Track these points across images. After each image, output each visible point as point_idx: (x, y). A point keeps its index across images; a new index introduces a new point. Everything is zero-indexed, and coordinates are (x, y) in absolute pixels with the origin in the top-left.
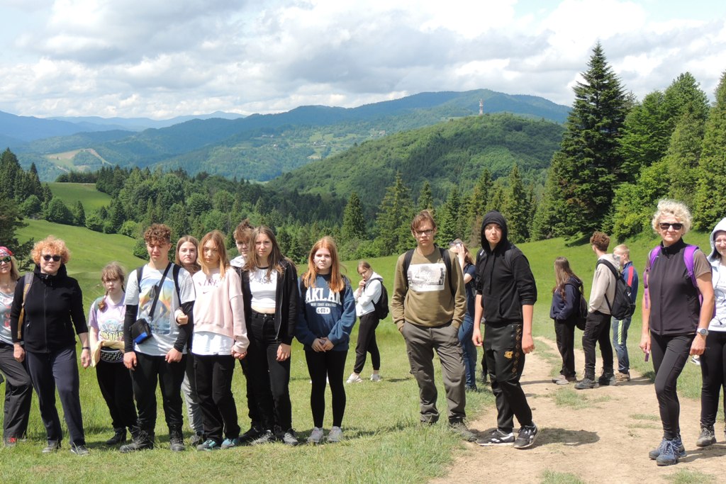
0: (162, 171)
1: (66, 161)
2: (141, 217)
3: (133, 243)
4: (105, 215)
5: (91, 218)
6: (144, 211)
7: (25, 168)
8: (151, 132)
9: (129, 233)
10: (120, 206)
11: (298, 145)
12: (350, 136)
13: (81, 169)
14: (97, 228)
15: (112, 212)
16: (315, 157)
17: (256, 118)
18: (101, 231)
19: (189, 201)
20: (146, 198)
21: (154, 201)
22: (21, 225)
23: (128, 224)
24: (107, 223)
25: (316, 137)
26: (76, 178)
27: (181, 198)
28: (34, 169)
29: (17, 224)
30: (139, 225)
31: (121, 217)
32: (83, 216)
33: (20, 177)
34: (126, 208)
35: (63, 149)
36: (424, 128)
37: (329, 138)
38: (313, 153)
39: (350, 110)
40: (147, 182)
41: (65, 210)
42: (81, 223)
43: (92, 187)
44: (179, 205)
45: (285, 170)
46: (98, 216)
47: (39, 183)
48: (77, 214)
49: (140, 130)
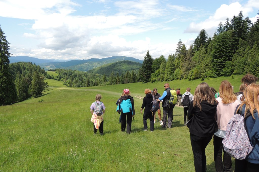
0: (68, 69)
1: (48, 67)
2: (64, 78)
3: (63, 82)
4: (57, 77)
5: (55, 78)
7: (42, 69)
8: (64, 62)
9: (62, 80)
11: (91, 65)
12: (100, 64)
13: (51, 69)
14: (56, 80)
15: (59, 77)
16: (94, 67)
17: (83, 60)
19: (73, 75)
20: (65, 74)
21: (67, 75)
22: (45, 79)
24: (58, 79)
25: (94, 64)
27: (71, 74)
28: (44, 69)
32: (53, 77)
34: (61, 76)
35: (47, 65)
36: (114, 62)
37: (97, 64)
38: (94, 66)
39: (100, 59)
40: (65, 71)
41: (50, 76)
43: (54, 72)
44: (71, 76)
45: (89, 69)
47: (45, 71)
49: (62, 62)
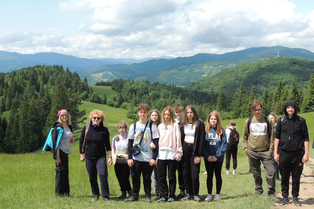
0: (139, 81)
1: (99, 77)
2: (130, 101)
3: (126, 112)
4: (115, 100)
5: (109, 101)
6: (132, 98)
7: (82, 79)
8: (135, 65)
9: (125, 108)
10: (121, 96)
11: (197, 70)
12: (220, 66)
13: (105, 80)
14: (112, 105)
15: (118, 99)
16: (205, 75)
17: (179, 58)
18: (113, 107)
19: (150, 94)
20: (132, 93)
21: (136, 94)
22: (80, 104)
23: (125, 104)
24: (116, 103)
25: (205, 67)
26: (103, 84)
27: (147, 93)
28: (86, 80)
29: (79, 103)
30: (129, 104)
31: (122, 101)
32: (106, 100)
33: (80, 84)
34: (124, 97)
35: (98, 72)
36: (253, 63)
37: (211, 67)
38: (204, 74)
39: (220, 55)
40: (133, 86)
41: (99, 98)
42: (105, 103)
43: (109, 88)
44: (146, 96)
45: (192, 81)
46: (112, 100)
47: (88, 86)
48: (103, 99)
49: (130, 64)
